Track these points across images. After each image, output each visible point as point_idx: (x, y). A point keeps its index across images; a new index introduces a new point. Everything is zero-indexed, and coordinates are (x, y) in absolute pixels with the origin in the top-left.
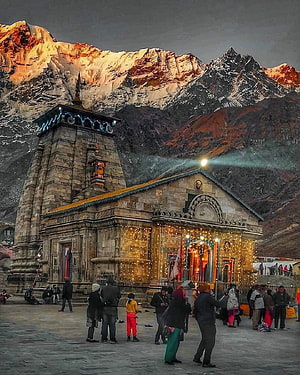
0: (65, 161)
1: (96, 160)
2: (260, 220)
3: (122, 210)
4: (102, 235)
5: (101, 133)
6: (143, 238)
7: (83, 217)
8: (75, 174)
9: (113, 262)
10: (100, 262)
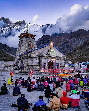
0: (24, 44)
1: (31, 44)
2: (65, 55)
3: (33, 54)
4: (29, 59)
5: (32, 38)
6: (38, 60)
7: (25, 55)
8: (27, 47)
9: (31, 65)
10: (29, 65)
